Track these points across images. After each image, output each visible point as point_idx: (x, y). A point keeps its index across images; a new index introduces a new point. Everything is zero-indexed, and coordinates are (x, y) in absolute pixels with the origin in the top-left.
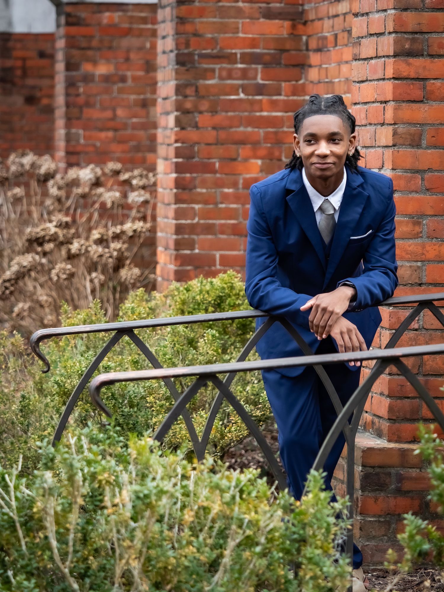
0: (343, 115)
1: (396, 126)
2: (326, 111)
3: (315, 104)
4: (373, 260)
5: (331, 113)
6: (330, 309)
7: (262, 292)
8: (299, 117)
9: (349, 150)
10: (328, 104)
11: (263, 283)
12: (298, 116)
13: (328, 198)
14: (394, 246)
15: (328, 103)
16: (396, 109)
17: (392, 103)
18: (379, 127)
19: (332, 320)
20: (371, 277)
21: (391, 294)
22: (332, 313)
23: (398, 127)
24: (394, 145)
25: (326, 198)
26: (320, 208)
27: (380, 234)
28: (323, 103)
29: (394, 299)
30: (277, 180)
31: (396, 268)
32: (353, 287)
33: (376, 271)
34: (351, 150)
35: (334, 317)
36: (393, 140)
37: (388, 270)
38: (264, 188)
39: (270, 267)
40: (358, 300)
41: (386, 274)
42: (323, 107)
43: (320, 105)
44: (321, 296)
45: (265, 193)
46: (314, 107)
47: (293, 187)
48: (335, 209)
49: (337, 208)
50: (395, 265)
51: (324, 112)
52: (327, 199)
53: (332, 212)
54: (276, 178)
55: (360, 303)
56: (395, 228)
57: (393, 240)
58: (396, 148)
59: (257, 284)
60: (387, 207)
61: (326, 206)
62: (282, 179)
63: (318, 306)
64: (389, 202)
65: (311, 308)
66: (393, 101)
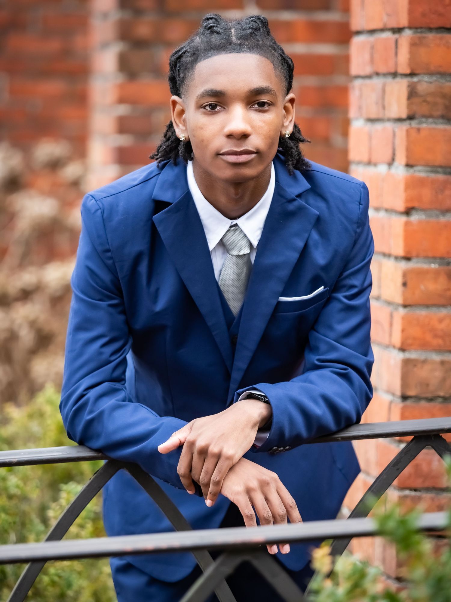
0: (273, 55)
1: (415, 79)
2: (241, 45)
3: (217, 33)
4: (323, 347)
5: (251, 49)
6: (214, 449)
7: (91, 412)
8: (184, 59)
9: (283, 125)
10: (244, 33)
11: (92, 394)
12: (180, 57)
13: (239, 221)
14: (367, 320)
15: (244, 30)
16: (414, 45)
17: (408, 33)
18: (389, 80)
19: (220, 472)
20: (311, 382)
21: (354, 418)
22: (218, 456)
23: (419, 81)
24: (410, 118)
25: (235, 222)
26: (222, 243)
27: (340, 296)
28: (233, 31)
29: (361, 428)
30: (136, 183)
31: (369, 365)
32: (265, 402)
33: (326, 372)
34: (287, 127)
35: (223, 465)
36: (409, 106)
37: (350, 370)
38: (109, 199)
39: (110, 362)
40: (274, 428)
41: (345, 377)
42: (234, 38)
43: (229, 35)
44: (199, 422)
45: (112, 209)
46: (215, 39)
47: (167, 196)
48: (251, 245)
49: (255, 243)
50: (368, 358)
51: (239, 48)
52: (236, 225)
53: (246, 251)
54: (134, 180)
55: (281, 433)
56: (370, 285)
57: (366, 308)
58: (414, 124)
59: (82, 396)
60: (355, 243)
61: (234, 238)
62: (146, 181)
63: (192, 444)
64: (358, 230)
65: (180, 447)
66: (410, 28)
